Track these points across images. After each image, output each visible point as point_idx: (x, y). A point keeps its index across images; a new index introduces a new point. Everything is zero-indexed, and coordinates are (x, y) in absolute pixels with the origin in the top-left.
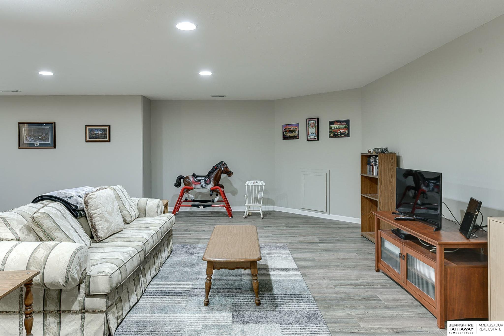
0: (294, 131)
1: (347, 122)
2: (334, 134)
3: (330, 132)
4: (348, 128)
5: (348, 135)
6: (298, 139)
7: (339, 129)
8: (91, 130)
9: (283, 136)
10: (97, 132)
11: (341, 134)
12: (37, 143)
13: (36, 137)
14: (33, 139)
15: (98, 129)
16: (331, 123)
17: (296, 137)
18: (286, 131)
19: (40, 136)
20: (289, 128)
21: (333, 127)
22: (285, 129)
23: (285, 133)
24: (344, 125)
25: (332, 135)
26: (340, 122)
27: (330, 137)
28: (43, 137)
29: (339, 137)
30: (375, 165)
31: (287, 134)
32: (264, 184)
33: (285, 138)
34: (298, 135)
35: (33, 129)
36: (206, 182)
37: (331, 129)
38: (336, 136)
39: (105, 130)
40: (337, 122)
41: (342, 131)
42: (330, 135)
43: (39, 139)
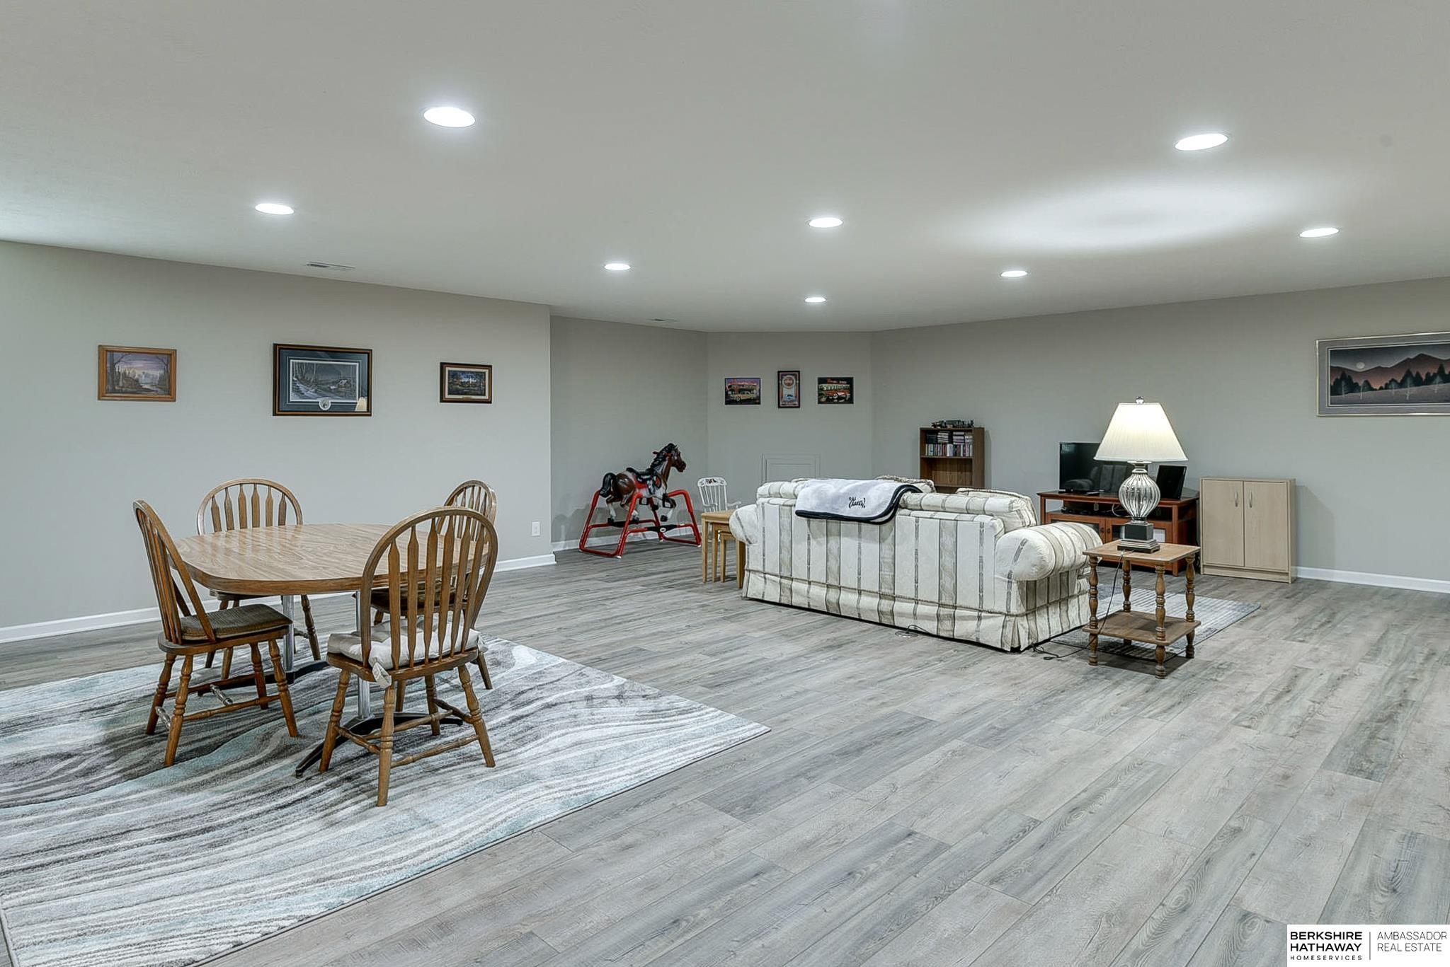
0: (750, 390)
1: (850, 381)
2: (826, 398)
3: (820, 395)
4: (851, 390)
5: (850, 401)
6: (759, 403)
7: (836, 391)
8: (454, 375)
9: (726, 398)
10: (466, 380)
11: (840, 398)
12: (325, 402)
13: (323, 387)
14: (316, 392)
15: (469, 372)
16: (822, 381)
17: (756, 401)
18: (732, 390)
19: (334, 383)
20: (740, 385)
21: (825, 386)
22: (730, 387)
23: (730, 393)
24: (844, 385)
25: (824, 399)
26: (838, 380)
27: (820, 402)
28: (340, 387)
29: (835, 403)
30: (949, 443)
31: (736, 396)
32: (725, 483)
33: (729, 402)
34: (759, 398)
35: (317, 364)
36: (654, 484)
37: (821, 389)
38: (829, 401)
39: (481, 376)
40: (833, 379)
41: (840, 394)
42: (819, 399)
43: (330, 391)
